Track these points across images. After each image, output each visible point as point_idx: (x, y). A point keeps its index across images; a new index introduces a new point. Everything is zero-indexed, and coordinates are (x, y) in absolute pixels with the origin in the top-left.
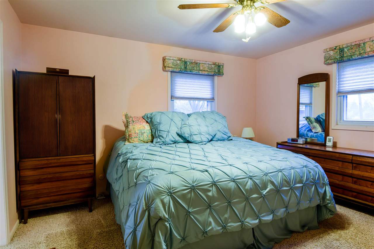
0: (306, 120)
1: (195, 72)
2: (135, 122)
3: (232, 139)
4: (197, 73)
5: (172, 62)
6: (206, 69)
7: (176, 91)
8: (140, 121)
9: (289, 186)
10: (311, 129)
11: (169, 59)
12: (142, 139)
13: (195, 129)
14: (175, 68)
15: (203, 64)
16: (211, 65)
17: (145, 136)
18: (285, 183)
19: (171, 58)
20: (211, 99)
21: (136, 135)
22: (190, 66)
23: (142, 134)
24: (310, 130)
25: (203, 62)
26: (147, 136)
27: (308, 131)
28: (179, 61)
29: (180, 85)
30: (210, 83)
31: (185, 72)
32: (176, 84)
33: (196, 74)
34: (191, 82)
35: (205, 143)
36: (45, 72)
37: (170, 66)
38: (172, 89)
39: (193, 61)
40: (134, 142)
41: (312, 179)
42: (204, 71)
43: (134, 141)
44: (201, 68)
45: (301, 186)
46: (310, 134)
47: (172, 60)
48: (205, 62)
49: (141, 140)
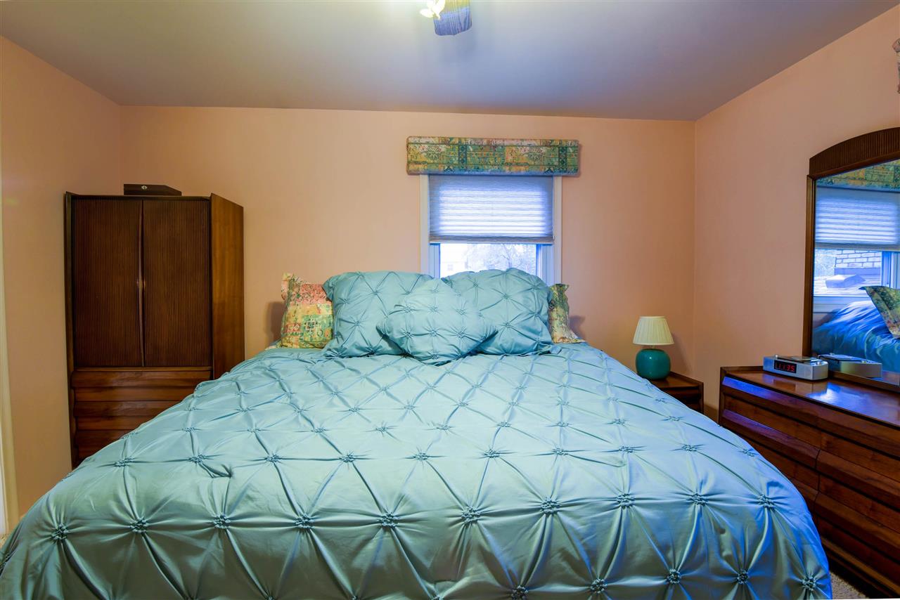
0: (871, 295)
1: (489, 170)
2: (301, 298)
3: (549, 352)
4: (498, 173)
5: (425, 150)
6: (525, 159)
7: (442, 221)
8: (312, 295)
9: (582, 580)
10: (888, 325)
11: (417, 143)
12: (308, 339)
13: (419, 321)
14: (434, 163)
15: (514, 148)
16: (536, 147)
17: (315, 333)
18: (564, 564)
19: (423, 141)
20: (540, 238)
21: (296, 329)
22: (476, 154)
23: (311, 326)
24: (884, 331)
25: (514, 143)
26: (320, 333)
27: (875, 332)
28: (443, 146)
29: (454, 205)
30: (542, 197)
31: (462, 172)
32: (441, 205)
33: (493, 176)
34: (484, 196)
35: (445, 359)
36: (121, 193)
37: (421, 160)
38: (434, 217)
39: (485, 142)
40: (289, 345)
41: (728, 559)
42: (517, 164)
43: (290, 342)
44: (510, 159)
45: (658, 586)
46: (881, 342)
47: (426, 146)
48: (519, 142)
49: (307, 342)
